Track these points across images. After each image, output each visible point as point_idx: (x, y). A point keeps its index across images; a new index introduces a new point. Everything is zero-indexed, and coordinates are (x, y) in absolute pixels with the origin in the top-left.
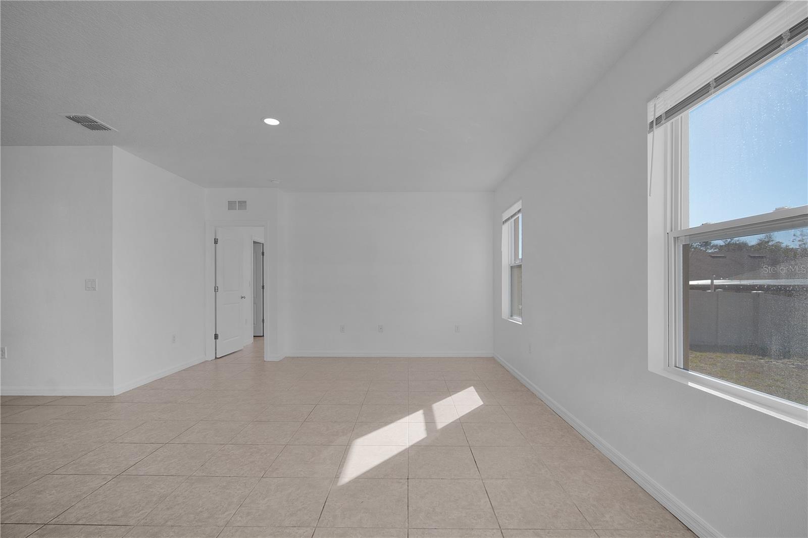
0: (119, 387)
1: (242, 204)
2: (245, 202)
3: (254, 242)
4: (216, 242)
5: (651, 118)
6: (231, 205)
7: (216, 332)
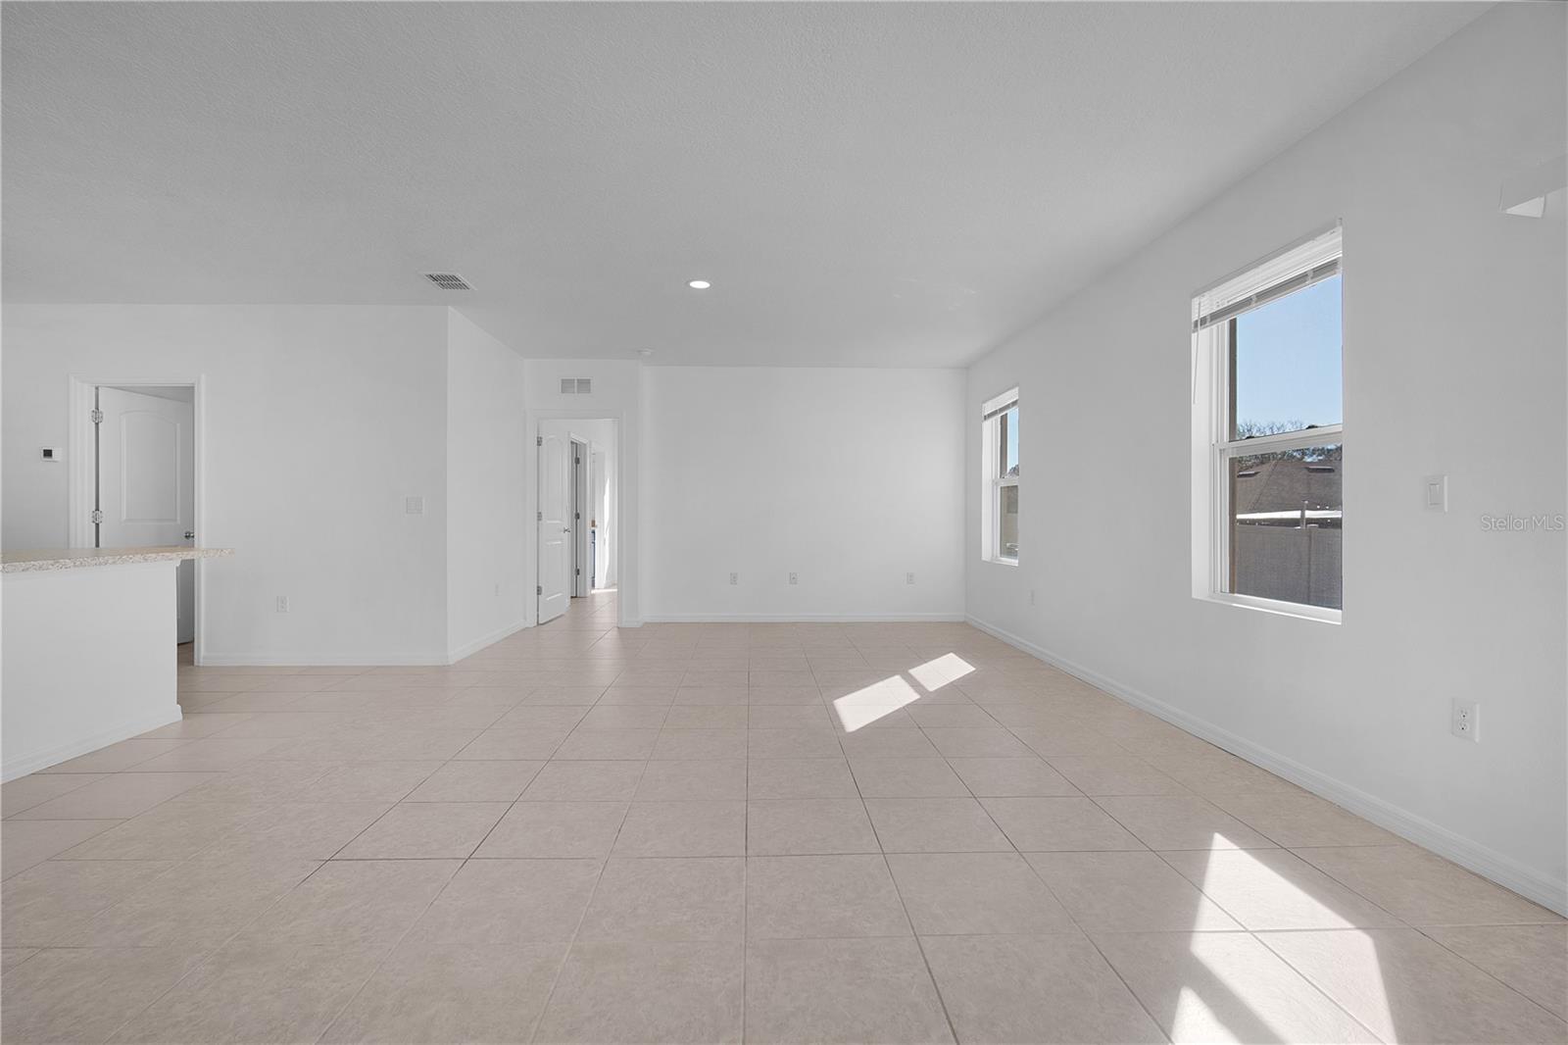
0: (456, 651)
1: (584, 385)
2: (588, 382)
3: (572, 443)
4: (539, 443)
5: (1195, 317)
6: (566, 385)
7: (538, 583)
